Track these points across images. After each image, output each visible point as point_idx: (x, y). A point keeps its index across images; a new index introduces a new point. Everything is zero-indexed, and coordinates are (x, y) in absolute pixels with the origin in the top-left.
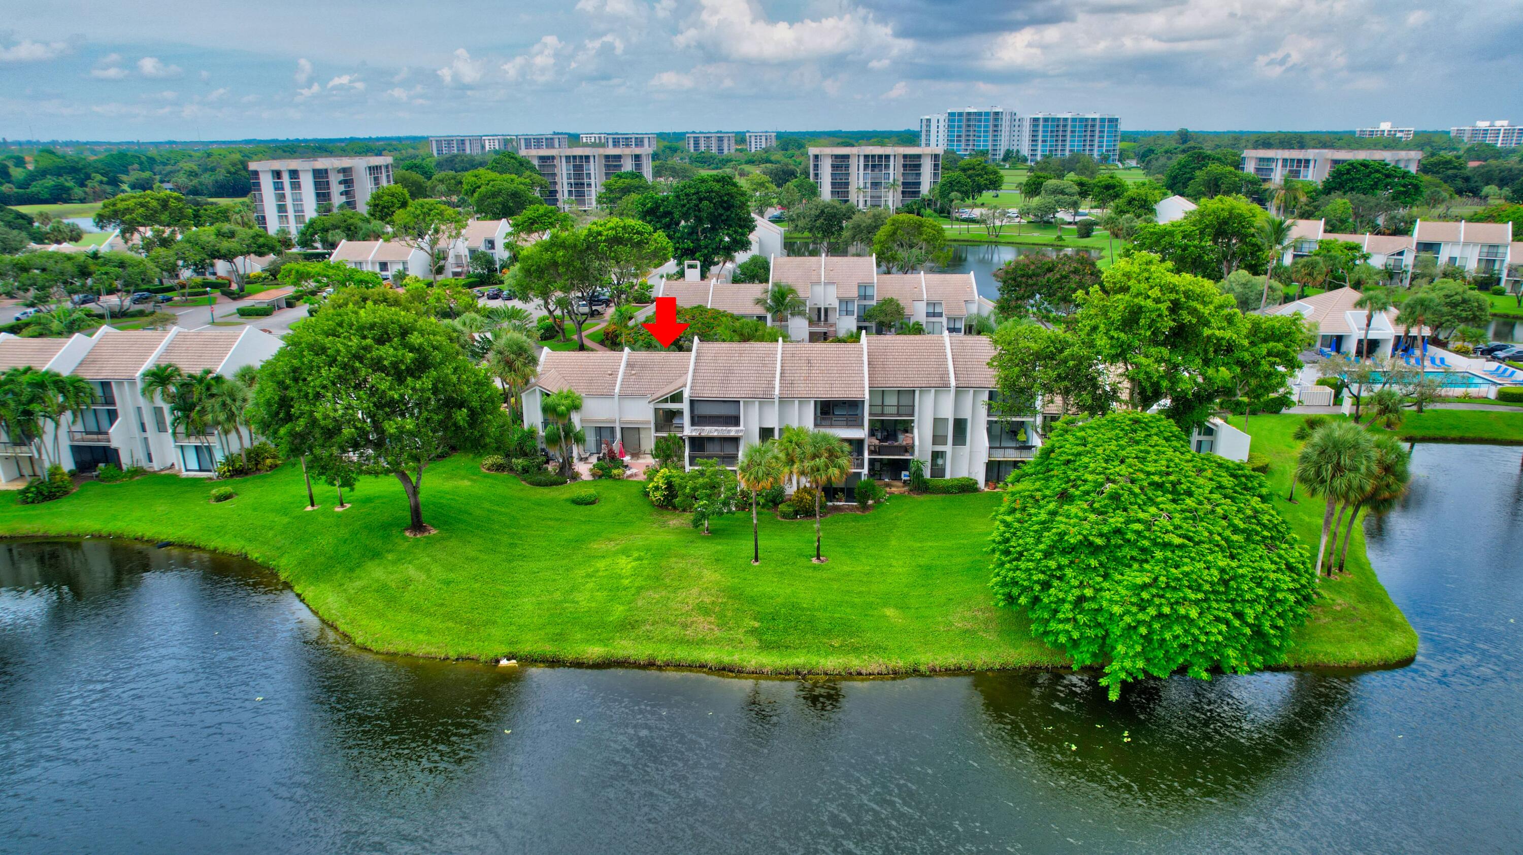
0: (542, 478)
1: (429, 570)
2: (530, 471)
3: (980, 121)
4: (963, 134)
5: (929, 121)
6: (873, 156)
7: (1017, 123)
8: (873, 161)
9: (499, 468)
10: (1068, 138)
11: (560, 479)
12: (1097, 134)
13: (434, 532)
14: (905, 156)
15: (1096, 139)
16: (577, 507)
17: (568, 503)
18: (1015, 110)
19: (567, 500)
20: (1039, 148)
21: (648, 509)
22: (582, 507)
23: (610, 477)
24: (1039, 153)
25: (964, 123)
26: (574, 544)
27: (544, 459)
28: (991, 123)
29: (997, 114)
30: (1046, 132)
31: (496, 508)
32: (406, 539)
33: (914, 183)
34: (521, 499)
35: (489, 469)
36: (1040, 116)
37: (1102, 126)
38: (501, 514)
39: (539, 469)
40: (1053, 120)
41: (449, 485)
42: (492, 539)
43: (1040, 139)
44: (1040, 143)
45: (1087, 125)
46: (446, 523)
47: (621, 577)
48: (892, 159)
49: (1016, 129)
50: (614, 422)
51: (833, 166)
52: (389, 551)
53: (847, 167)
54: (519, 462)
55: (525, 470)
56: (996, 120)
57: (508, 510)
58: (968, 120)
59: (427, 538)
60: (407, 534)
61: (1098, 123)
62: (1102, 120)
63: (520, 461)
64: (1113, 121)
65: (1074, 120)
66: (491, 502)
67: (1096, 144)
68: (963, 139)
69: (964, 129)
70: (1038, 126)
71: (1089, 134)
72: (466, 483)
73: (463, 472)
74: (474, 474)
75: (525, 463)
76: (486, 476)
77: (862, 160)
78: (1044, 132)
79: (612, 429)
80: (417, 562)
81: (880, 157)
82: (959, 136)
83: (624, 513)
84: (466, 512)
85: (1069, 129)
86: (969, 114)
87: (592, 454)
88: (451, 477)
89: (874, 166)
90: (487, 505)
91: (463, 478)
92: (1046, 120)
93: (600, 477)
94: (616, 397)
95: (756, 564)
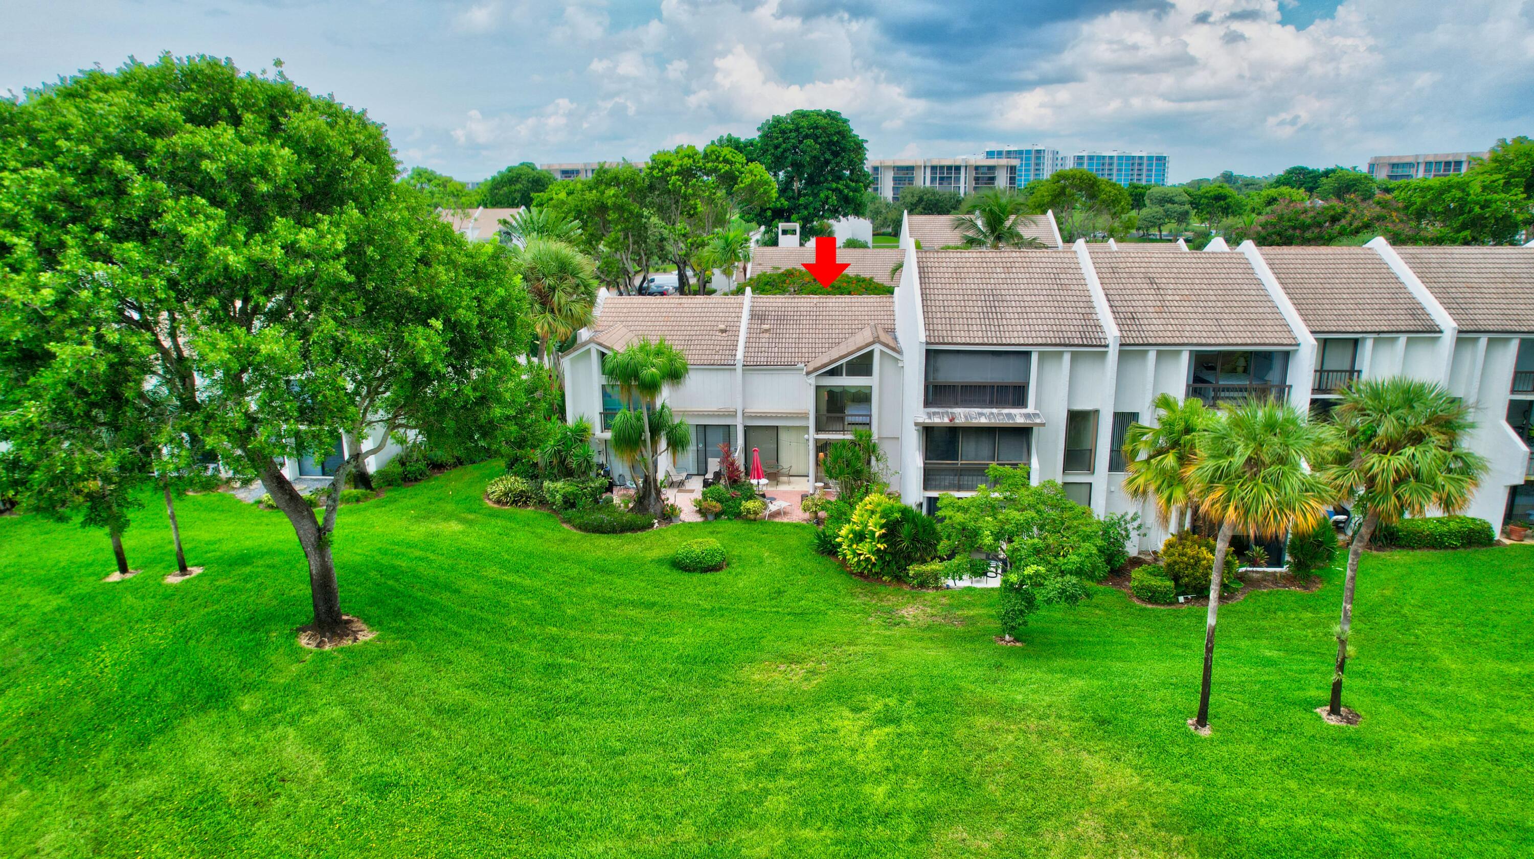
0: (602, 517)
1: (336, 747)
2: (580, 504)
3: (1021, 159)
6: (941, 168)
7: (1059, 162)
8: (941, 173)
9: (519, 499)
10: (1115, 177)
11: (640, 519)
12: (1144, 173)
13: (367, 636)
14: (977, 168)
15: (1144, 178)
16: (685, 577)
17: (665, 569)
18: (1058, 149)
19: (660, 562)
21: (841, 582)
22: (696, 577)
23: (738, 516)
26: (701, 670)
27: (606, 481)
28: (1033, 162)
29: (1038, 152)
31: (512, 578)
32: (296, 654)
34: (563, 559)
35: (498, 502)
36: (1084, 154)
37: (1150, 165)
38: (524, 591)
39: (596, 501)
40: (1098, 158)
41: (419, 531)
42: (502, 652)
45: (1134, 163)
46: (398, 612)
48: (963, 171)
49: (1059, 167)
50: (734, 415)
51: (895, 179)
52: (247, 688)
53: (911, 180)
54: (558, 487)
55: (569, 503)
56: (1038, 158)
57: (537, 584)
59: (350, 650)
60: (304, 641)
61: (1145, 162)
62: (1150, 158)
63: (559, 484)
64: (1161, 159)
65: (1120, 158)
66: (503, 564)
67: (1144, 183)
70: (1082, 161)
71: (1136, 172)
72: (455, 527)
73: (449, 507)
74: (470, 511)
75: (570, 489)
76: (493, 515)
77: (928, 171)
79: (728, 430)
80: (310, 720)
81: (949, 168)
83: (791, 592)
84: (447, 587)
85: (1115, 167)
86: (1009, 152)
87: (689, 476)
88: (427, 516)
89: (942, 179)
90: (492, 572)
91: (448, 517)
92: (1091, 158)
93: (717, 516)
94: (739, 367)
95: (1205, 732)
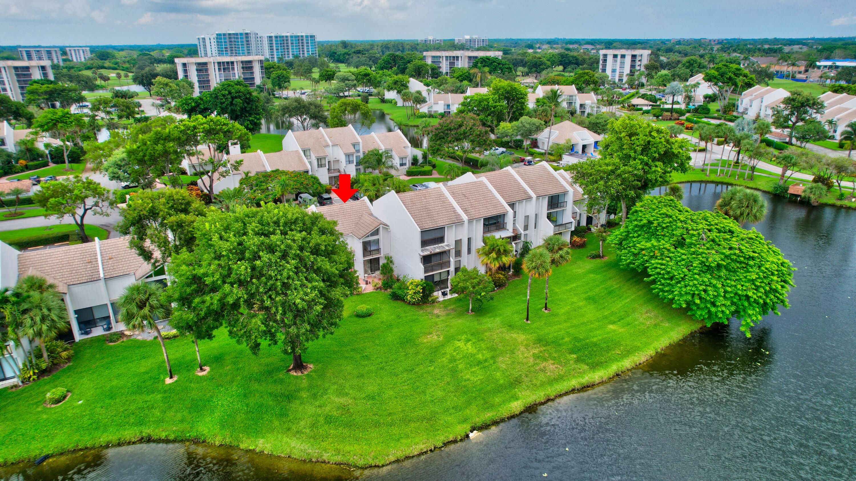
3: (238, 38)
4: (228, 46)
5: (204, 39)
6: (223, 63)
7: (259, 39)
8: (224, 65)
10: (290, 47)
12: (305, 44)
13: (311, 366)
14: (242, 62)
15: (305, 47)
18: (257, 32)
20: (275, 53)
24: (275, 56)
25: (228, 40)
28: (244, 40)
29: (247, 34)
30: (278, 44)
33: (251, 78)
36: (272, 35)
37: (307, 40)
40: (280, 37)
43: (275, 48)
44: (275, 51)
45: (299, 39)
47: (472, 355)
48: (235, 64)
49: (259, 42)
51: (197, 70)
53: (207, 70)
56: (247, 37)
58: (230, 38)
61: (305, 38)
62: (307, 37)
64: (312, 37)
65: (291, 37)
67: (305, 50)
68: (229, 49)
69: (228, 43)
70: (272, 41)
71: (301, 44)
77: (216, 65)
78: (276, 44)
81: (228, 63)
82: (226, 48)
85: (290, 42)
86: (230, 34)
89: (224, 69)
92: (276, 37)
95: (529, 322)
